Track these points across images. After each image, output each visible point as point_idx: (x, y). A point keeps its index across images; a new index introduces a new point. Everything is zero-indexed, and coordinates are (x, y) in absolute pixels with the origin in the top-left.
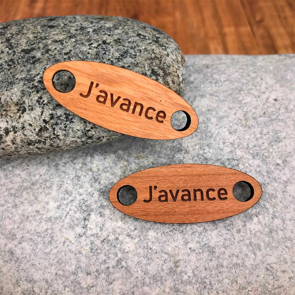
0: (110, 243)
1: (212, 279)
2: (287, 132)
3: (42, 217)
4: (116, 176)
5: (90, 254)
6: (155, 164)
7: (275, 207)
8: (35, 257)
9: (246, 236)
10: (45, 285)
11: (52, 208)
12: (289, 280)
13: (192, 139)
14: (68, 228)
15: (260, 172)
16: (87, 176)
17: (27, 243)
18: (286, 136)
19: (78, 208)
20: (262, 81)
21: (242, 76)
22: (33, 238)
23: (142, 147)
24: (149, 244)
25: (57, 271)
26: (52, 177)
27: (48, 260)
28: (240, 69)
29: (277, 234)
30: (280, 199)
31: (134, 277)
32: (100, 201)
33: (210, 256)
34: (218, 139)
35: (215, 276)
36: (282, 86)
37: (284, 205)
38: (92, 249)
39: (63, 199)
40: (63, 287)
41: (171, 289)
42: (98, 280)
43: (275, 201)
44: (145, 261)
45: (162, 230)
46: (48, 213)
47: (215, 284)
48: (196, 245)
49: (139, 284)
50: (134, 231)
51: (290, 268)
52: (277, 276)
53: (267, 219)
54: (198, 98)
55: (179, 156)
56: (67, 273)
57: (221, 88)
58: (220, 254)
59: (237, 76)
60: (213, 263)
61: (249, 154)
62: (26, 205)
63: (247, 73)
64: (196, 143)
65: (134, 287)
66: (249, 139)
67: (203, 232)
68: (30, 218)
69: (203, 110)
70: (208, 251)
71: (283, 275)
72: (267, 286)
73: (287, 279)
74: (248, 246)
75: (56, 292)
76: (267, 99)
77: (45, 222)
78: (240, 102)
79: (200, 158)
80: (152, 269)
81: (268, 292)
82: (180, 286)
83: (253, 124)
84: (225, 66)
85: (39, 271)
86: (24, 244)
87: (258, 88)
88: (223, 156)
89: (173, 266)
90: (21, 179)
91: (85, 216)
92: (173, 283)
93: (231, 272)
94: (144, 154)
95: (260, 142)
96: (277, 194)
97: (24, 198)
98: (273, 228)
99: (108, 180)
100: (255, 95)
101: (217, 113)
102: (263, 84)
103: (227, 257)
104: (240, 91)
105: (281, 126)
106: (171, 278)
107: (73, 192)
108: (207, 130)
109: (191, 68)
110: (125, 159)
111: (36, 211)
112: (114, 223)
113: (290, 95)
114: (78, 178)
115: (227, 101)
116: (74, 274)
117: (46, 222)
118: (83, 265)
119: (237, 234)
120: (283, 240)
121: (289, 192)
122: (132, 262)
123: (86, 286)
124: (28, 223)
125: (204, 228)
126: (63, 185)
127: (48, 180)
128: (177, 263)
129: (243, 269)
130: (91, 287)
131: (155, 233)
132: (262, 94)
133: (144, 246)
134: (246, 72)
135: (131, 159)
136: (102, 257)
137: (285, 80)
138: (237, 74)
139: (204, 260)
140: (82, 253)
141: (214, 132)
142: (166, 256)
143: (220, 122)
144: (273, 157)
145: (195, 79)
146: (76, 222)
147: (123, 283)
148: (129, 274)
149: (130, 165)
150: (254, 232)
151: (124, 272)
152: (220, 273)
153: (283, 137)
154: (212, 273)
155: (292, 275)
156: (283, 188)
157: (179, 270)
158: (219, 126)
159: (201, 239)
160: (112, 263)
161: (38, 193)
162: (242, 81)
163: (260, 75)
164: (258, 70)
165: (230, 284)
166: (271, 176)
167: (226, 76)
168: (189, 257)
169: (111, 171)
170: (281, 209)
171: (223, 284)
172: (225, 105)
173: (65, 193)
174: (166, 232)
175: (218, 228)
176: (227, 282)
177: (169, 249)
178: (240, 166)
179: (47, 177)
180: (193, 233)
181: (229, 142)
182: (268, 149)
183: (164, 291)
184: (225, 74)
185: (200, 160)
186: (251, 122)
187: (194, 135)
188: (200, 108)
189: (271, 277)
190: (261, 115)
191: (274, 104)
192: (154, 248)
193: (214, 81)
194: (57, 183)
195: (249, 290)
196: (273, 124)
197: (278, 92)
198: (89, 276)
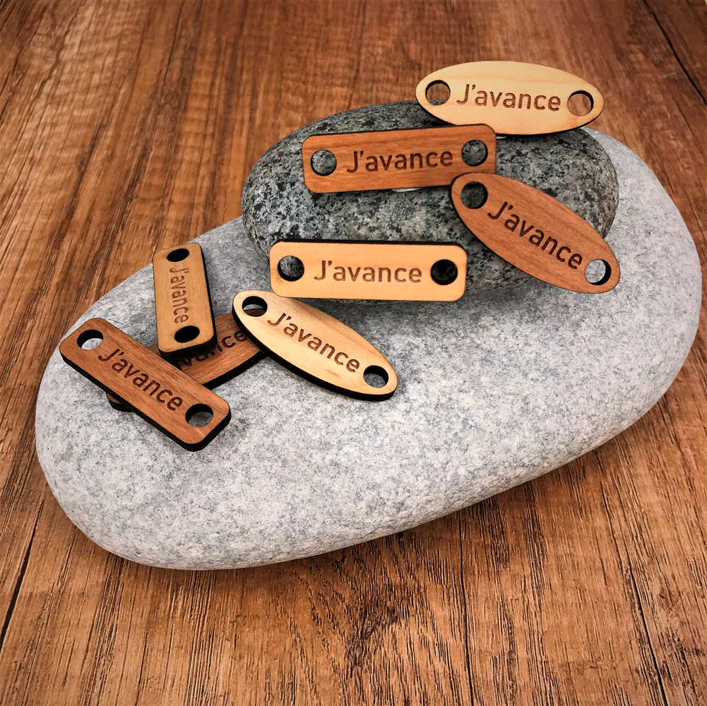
0: (445, 406)
5: (428, 427)
8: (367, 457)
24: (488, 391)
27: (384, 454)
38: (429, 421)
40: (415, 478)
50: (463, 384)
112: (437, 385)
118: (427, 443)
136: (444, 425)
140: (419, 429)
160: (458, 427)
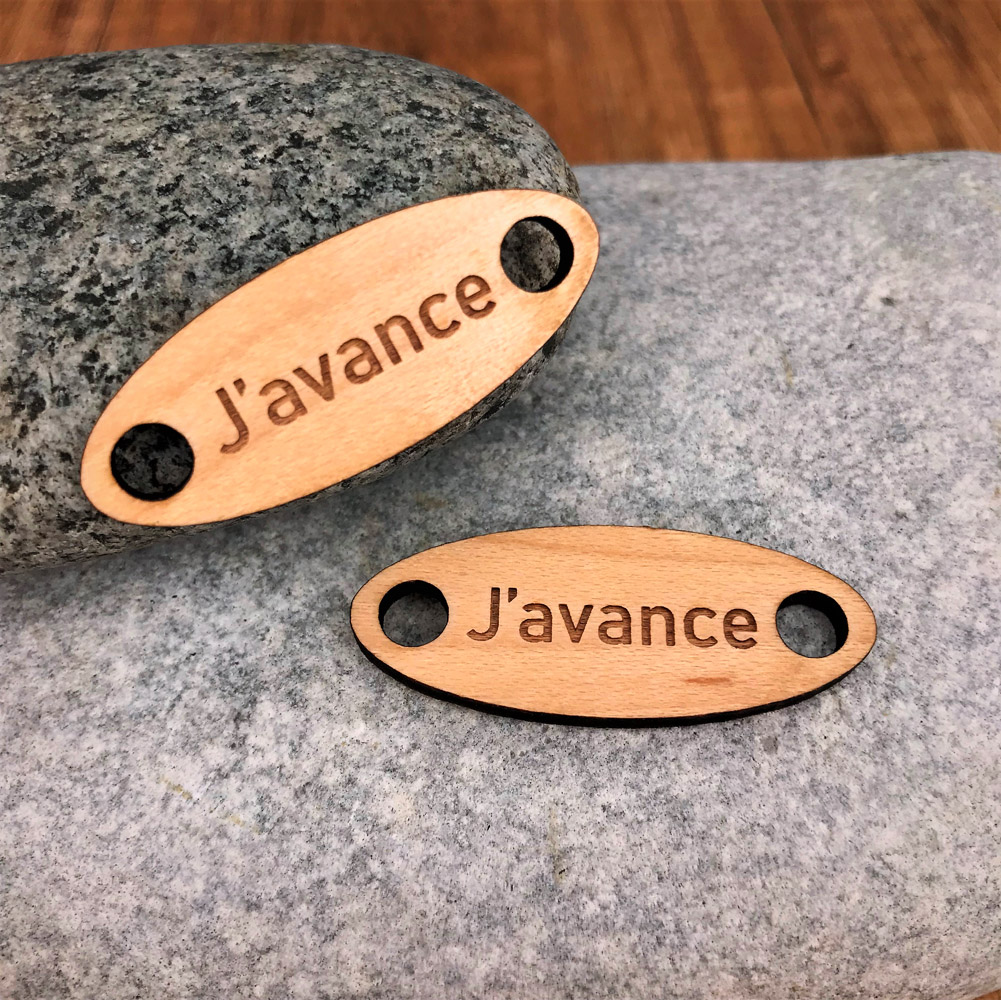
0: (328, 796)
1: (685, 914)
2: (929, 407)
3: (87, 713)
4: (344, 569)
5: (255, 835)
6: (482, 525)
7: (895, 660)
8: (64, 854)
9: (796, 761)
10: (101, 949)
11: (121, 683)
12: (948, 908)
13: (608, 439)
14: (180, 751)
15: (839, 542)
16: (244, 571)
17: (35, 805)
18: (926, 419)
19: (212, 681)
20: (843, 242)
21: (774, 226)
22: (56, 788)
23: (436, 468)
24: (464, 796)
25: (143, 898)
26: (120, 576)
27: (108, 863)
28: (765, 203)
29: (905, 750)
30: (912, 631)
31: (413, 912)
32: (291, 653)
33: (673, 831)
34: (695, 437)
35: (694, 901)
36: (909, 255)
37: (925, 652)
38: (263, 819)
39: (161, 649)
40: (164, 954)
41: (541, 950)
42: (287, 927)
43: (893, 639)
44: (448, 857)
45: (508, 748)
46: (109, 699)
47: (695, 931)
48: (624, 797)
49: (430, 937)
50: (408, 752)
51: (951, 865)
52: (906, 895)
53: (868, 700)
54: (626, 303)
55: (563, 495)
56: (177, 906)
57: (703, 268)
58: (710, 824)
59: (756, 227)
60: (686, 858)
61: (801, 482)
62: (30, 676)
63: (791, 216)
64: (622, 450)
65: (412, 948)
66: (801, 432)
67: (650, 749)
68: (46, 718)
69: (644, 340)
70: (668, 813)
71: (927, 890)
72: (874, 932)
73: (941, 906)
74: (804, 794)
75: (138, 974)
76: (860, 300)
77: (98, 732)
78: (769, 310)
79: (633, 502)
80: (475, 882)
81: (876, 950)
82: (572, 940)
83: (813, 382)
84: (714, 195)
85: (79, 903)
86: (25, 810)
87: (829, 263)
88: (714, 492)
89: (546, 870)
90: (13, 588)
91: (237, 705)
92: (550, 929)
93: (748, 885)
94: (442, 493)
95: (839, 441)
96: (900, 617)
97: (24, 650)
98: (891, 730)
99: (319, 584)
100: (818, 287)
101: (690, 351)
102: (844, 250)
103: (733, 833)
104: (767, 275)
105: (910, 387)
106: (542, 911)
107: (195, 626)
108: (657, 406)
109: (601, 204)
110: (377, 510)
111: (67, 694)
112: (339, 729)
113: (936, 284)
114: (212, 580)
115: (722, 308)
116: (200, 907)
117: (102, 730)
118: (232, 876)
119: (765, 755)
120: (924, 770)
121: (941, 607)
122: (403, 861)
123: (244, 948)
124: (38, 737)
125: (653, 737)
126: (160, 602)
127: (108, 588)
128: (559, 858)
129: (790, 875)
130: (261, 952)
131: (484, 758)
132: (842, 283)
133: (446, 805)
134: (787, 211)
135: (399, 510)
136: (299, 846)
137: (919, 236)
138: (755, 220)
139: (655, 846)
140: (229, 834)
141: (680, 412)
142: (522, 837)
143: (701, 380)
144: (884, 491)
145: (615, 241)
146: (207, 729)
147: (375, 936)
148: (394, 902)
149: (393, 530)
150: (825, 747)
151: (378, 898)
152: (711, 889)
153: (916, 423)
154: (681, 890)
155: (958, 890)
156: (919, 595)
157: (569, 883)
158: (698, 394)
159: (641, 776)
160: (335, 864)
161: (72, 631)
162: (774, 242)
163: (835, 222)
164: (829, 204)
165: (746, 928)
166: (877, 556)
167: (720, 228)
168: (601, 838)
169: (327, 552)
170: (915, 667)
171: (720, 931)
172: (716, 321)
173: (165, 629)
174: (522, 754)
175: (701, 735)
176: (737, 923)
177: (534, 811)
178: (773, 523)
179: (103, 579)
180: (615, 754)
181: (731, 445)
182: (867, 466)
183: (517, 960)
184: (714, 220)
185: (635, 506)
186: (806, 377)
187: (613, 426)
188: (632, 334)
189: (888, 901)
190: (842, 351)
191: (882, 316)
192: (478, 810)
193: (679, 247)
194: (140, 597)
195: (811, 949)
196: (882, 381)
197: (895, 277)
198: (254, 914)
